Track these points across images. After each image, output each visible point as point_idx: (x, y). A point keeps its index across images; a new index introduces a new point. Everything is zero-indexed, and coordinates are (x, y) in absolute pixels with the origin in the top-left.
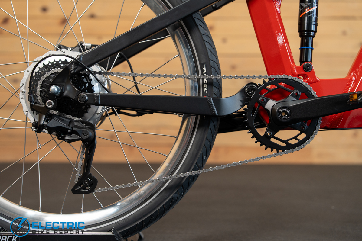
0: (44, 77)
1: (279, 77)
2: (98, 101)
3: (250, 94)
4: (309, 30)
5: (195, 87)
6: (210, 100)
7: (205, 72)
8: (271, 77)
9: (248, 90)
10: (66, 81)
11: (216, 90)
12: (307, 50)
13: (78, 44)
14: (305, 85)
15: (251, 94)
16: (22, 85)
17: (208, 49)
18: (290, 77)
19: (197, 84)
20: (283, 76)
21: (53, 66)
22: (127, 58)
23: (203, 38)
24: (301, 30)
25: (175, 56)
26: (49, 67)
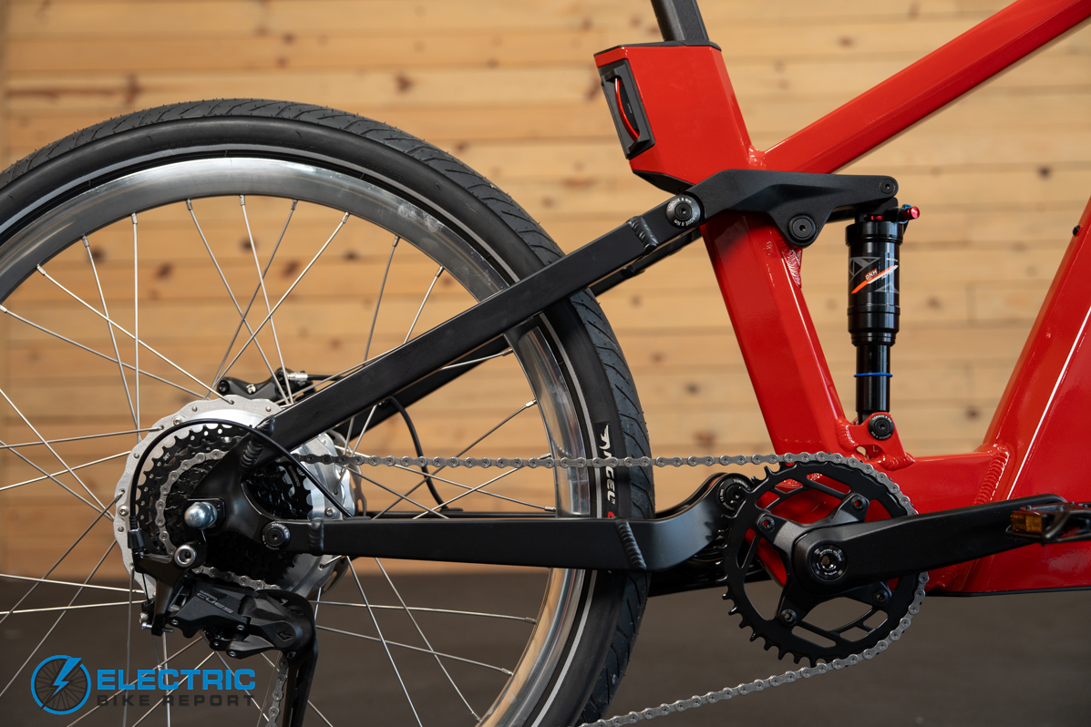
0: (174, 475)
1: (807, 460)
2: (319, 543)
3: (731, 505)
4: (879, 329)
5: (583, 487)
6: (625, 528)
7: (607, 446)
8: (787, 460)
9: (724, 493)
10: (230, 488)
11: (640, 494)
12: (876, 380)
13: (272, 377)
14: (879, 480)
15: (736, 506)
16: (121, 493)
17: (613, 386)
18: (838, 458)
19: (586, 480)
20: (819, 456)
21: (200, 442)
22: (401, 407)
23: (598, 358)
24: (856, 329)
25: (528, 405)
26: (190, 445)
